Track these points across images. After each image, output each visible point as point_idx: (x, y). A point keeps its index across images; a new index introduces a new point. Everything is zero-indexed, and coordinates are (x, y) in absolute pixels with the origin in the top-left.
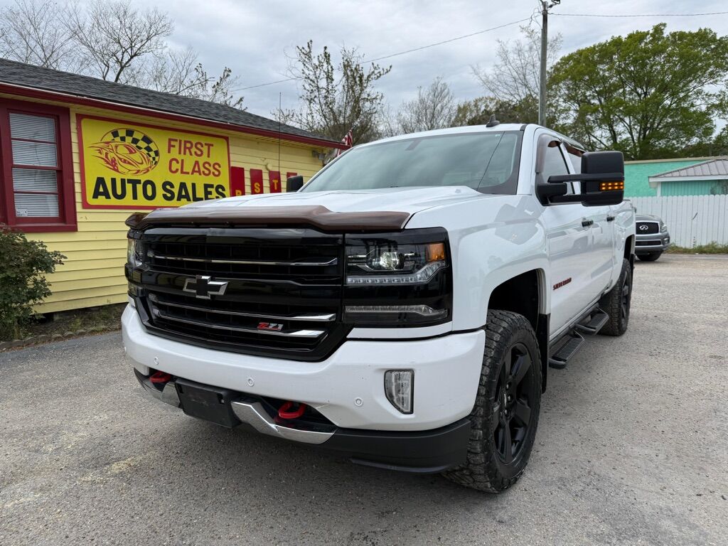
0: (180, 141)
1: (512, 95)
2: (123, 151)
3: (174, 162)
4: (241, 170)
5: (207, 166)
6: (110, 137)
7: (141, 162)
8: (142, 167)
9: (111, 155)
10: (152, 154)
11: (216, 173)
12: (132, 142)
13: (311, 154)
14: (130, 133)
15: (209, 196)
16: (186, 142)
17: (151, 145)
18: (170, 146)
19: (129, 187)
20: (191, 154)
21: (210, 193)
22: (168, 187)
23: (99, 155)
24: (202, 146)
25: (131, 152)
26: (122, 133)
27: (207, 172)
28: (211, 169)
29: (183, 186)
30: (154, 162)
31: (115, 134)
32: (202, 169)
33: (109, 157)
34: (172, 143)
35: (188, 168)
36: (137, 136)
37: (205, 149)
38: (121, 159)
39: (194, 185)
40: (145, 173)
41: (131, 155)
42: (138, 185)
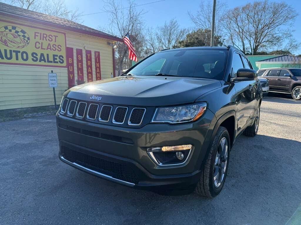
0: (41, 34)
2: (10, 36)
3: (38, 44)
4: (72, 49)
5: (54, 46)
6: (3, 29)
7: (20, 42)
8: (20, 45)
9: (4, 38)
10: (26, 39)
11: (59, 50)
12: (15, 33)
14: (14, 28)
16: (44, 34)
17: (26, 35)
18: (35, 36)
19: (14, 54)
20: (46, 40)
21: (56, 59)
22: (35, 55)
24: (52, 37)
25: (15, 37)
26: (10, 28)
28: (57, 48)
29: (42, 55)
30: (27, 43)
31: (6, 28)
32: (52, 48)
34: (37, 34)
35: (45, 46)
37: (54, 38)
38: (9, 40)
39: (48, 55)
41: (15, 39)
42: (18, 53)
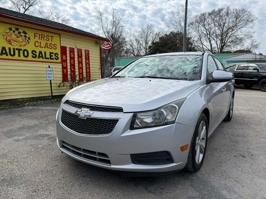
0: (40, 34)
1: (175, 28)
2: (14, 36)
3: (37, 43)
4: (66, 48)
5: (51, 45)
6: (8, 30)
9: (8, 38)
10: (27, 39)
11: (55, 48)
12: (18, 33)
13: (95, 43)
14: (17, 29)
15: (52, 57)
16: (42, 35)
17: (27, 35)
18: (35, 36)
19: (17, 52)
20: (44, 40)
21: (52, 56)
22: (34, 53)
23: (3, 37)
26: (14, 29)
27: (51, 47)
28: (53, 46)
29: (40, 52)
30: (28, 42)
31: (10, 29)
32: (49, 46)
33: (7, 38)
35: (43, 45)
36: (20, 30)
37: (50, 38)
38: (13, 40)
39: (45, 53)
40: (24, 46)
41: (17, 38)
42: (20, 51)
